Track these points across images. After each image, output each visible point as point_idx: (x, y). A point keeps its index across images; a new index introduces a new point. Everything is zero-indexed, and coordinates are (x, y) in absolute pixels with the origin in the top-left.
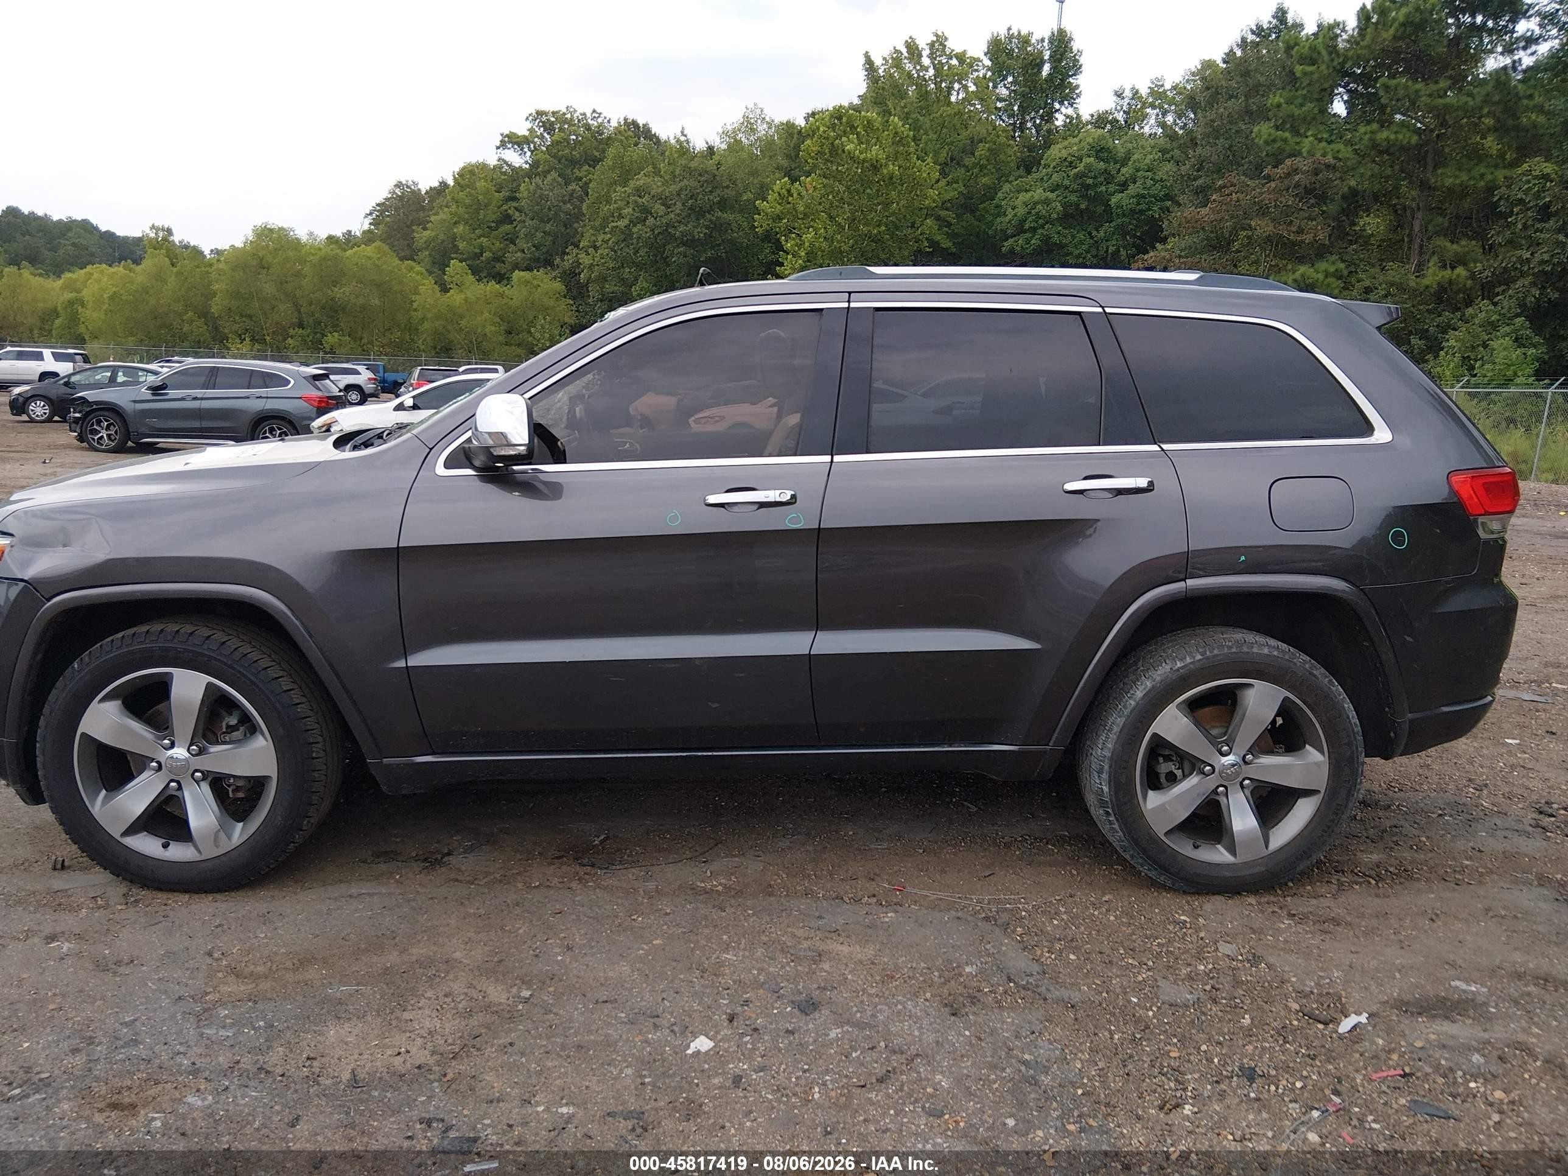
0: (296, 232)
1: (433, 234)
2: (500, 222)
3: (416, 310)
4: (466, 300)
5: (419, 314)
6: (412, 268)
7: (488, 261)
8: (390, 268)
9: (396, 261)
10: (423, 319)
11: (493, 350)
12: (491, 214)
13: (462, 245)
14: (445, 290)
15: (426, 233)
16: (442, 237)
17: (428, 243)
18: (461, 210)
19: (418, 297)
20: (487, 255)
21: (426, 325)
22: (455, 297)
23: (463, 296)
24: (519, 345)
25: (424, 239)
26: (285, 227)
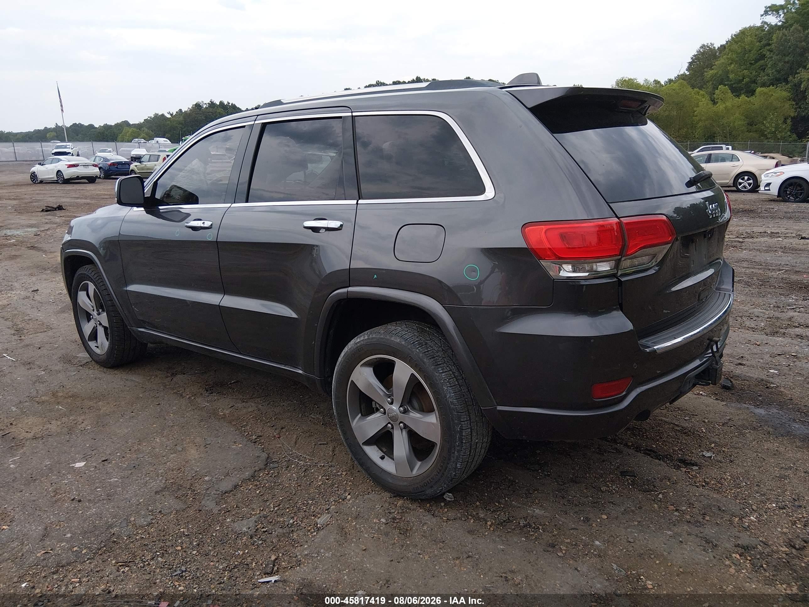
0: (637, 80)
1: (716, 71)
2: (757, 61)
3: (696, 116)
4: (726, 108)
5: (697, 118)
6: (698, 93)
7: (747, 84)
8: (685, 94)
9: (690, 89)
10: (700, 120)
11: (739, 135)
12: (752, 56)
13: (731, 76)
14: (714, 102)
15: (711, 72)
16: (720, 72)
17: (712, 76)
18: (734, 56)
19: (697, 109)
20: (747, 80)
21: (701, 124)
22: (721, 107)
23: (724, 106)
24: (756, 131)
25: (710, 75)
26: (632, 78)
